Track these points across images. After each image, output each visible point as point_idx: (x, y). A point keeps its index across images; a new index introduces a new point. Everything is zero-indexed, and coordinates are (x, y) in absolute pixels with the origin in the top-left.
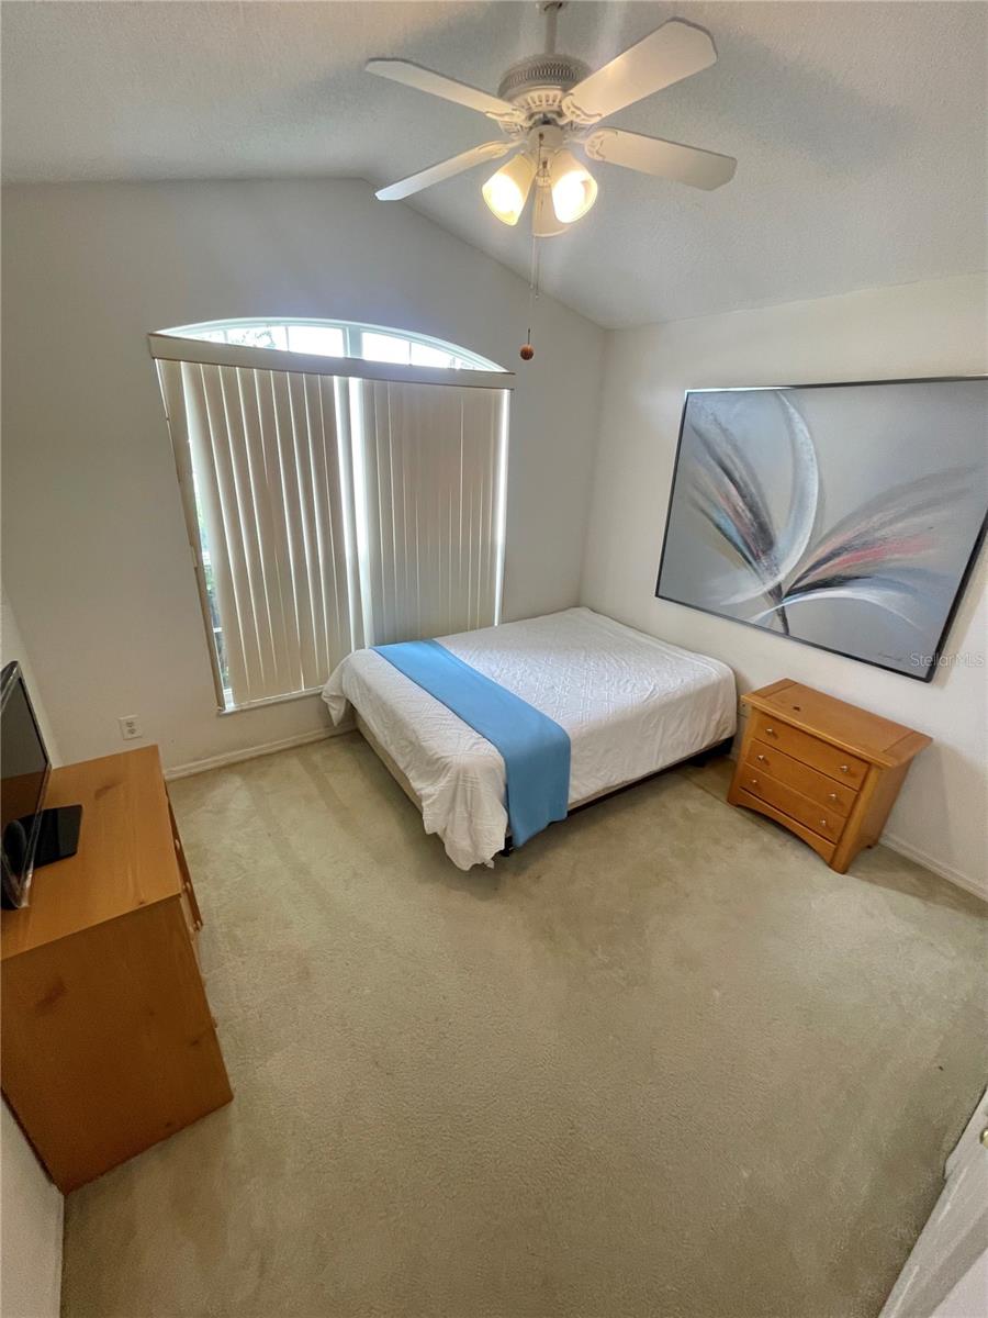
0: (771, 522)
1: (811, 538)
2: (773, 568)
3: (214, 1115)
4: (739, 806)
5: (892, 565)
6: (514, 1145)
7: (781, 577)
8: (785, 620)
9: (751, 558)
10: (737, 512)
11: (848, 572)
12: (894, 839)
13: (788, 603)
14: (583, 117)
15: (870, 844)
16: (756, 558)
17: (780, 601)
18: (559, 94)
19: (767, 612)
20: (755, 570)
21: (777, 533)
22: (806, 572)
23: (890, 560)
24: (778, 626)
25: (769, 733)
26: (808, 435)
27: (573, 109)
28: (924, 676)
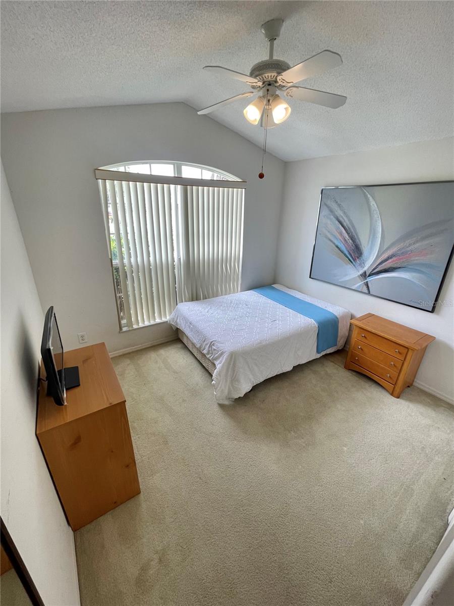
0: (361, 245)
1: (378, 251)
2: (362, 265)
3: (133, 499)
4: (350, 370)
5: (415, 262)
6: (262, 511)
7: (365, 269)
8: (368, 287)
9: (352, 261)
10: (346, 240)
11: (395, 266)
12: (419, 383)
13: (369, 279)
14: (285, 83)
15: (409, 385)
16: (354, 260)
17: (366, 279)
18: (276, 74)
19: (360, 284)
20: (354, 265)
21: (364, 248)
22: (377, 266)
23: (414, 260)
24: (365, 290)
25: (363, 336)
26: (376, 206)
27: (281, 80)
28: (431, 310)
